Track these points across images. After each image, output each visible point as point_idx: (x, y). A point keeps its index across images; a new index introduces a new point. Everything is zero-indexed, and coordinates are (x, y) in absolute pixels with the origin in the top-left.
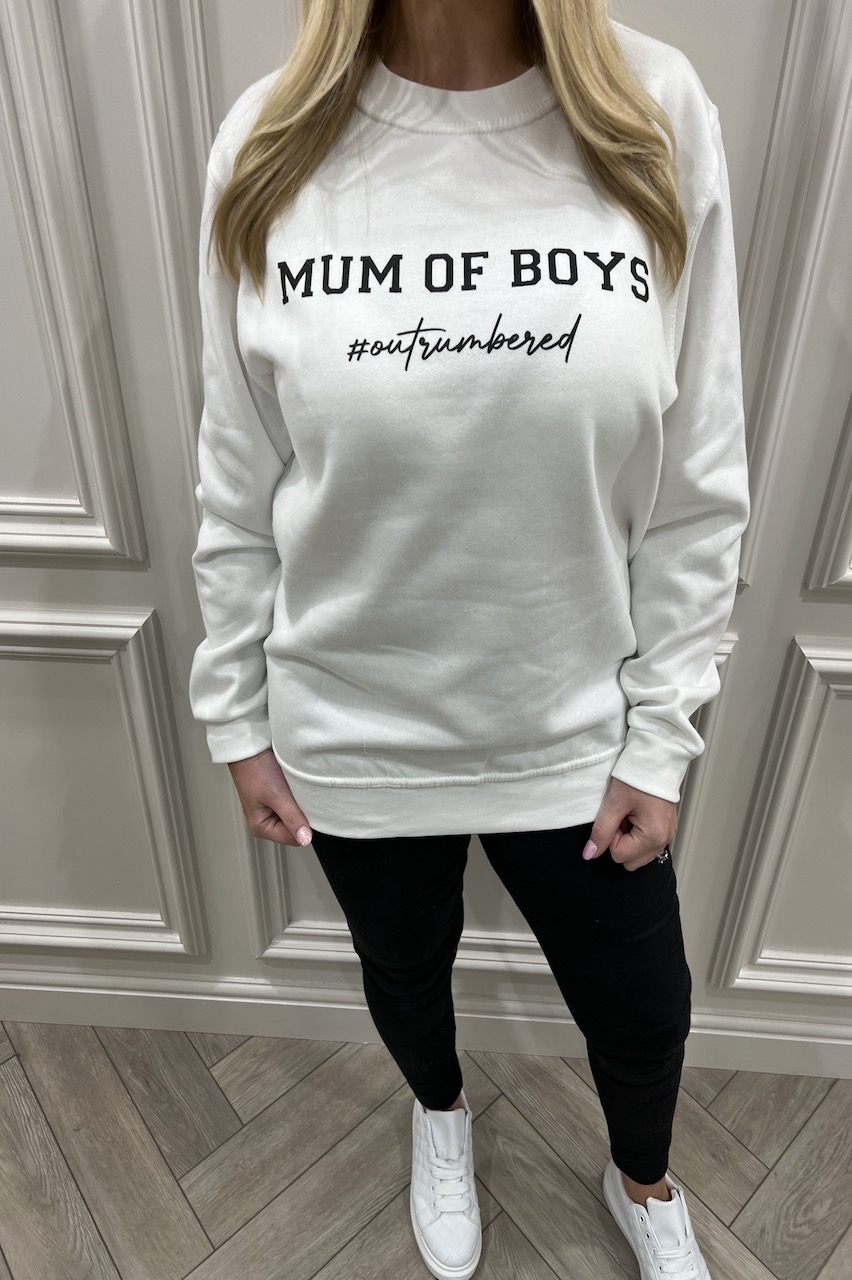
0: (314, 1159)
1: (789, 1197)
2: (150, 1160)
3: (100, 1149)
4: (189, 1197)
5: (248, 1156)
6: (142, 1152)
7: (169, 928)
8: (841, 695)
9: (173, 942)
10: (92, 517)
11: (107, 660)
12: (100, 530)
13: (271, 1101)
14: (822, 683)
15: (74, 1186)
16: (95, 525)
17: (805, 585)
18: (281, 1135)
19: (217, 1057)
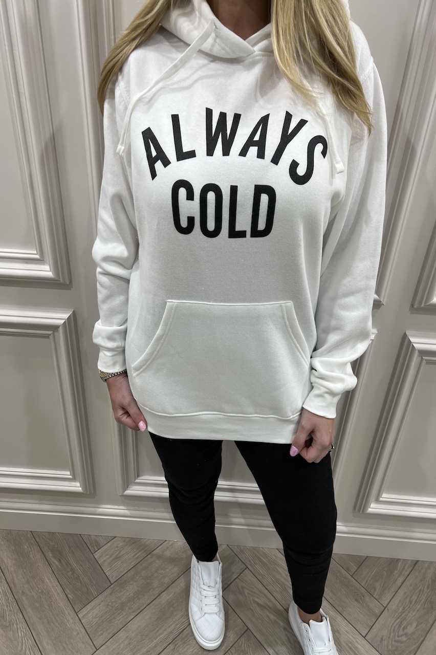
0: (149, 602)
1: (395, 621)
2: (62, 603)
3: (35, 597)
4: (82, 622)
5: (114, 600)
6: (58, 598)
7: (74, 479)
8: (428, 362)
9: (76, 487)
10: (43, 260)
11: (47, 336)
12: (47, 267)
13: (126, 571)
14: (419, 356)
15: (21, 616)
16: (44, 264)
17: (412, 305)
18: (131, 589)
19: (97, 548)
